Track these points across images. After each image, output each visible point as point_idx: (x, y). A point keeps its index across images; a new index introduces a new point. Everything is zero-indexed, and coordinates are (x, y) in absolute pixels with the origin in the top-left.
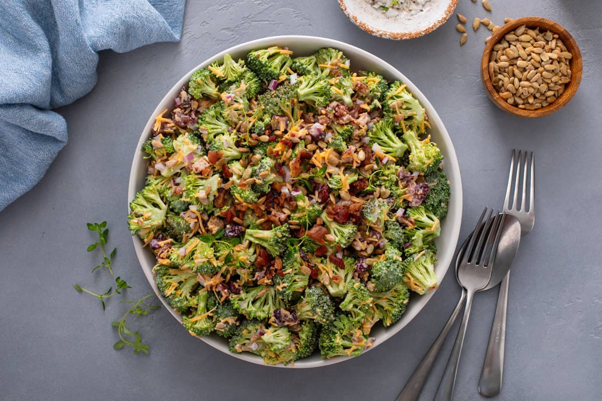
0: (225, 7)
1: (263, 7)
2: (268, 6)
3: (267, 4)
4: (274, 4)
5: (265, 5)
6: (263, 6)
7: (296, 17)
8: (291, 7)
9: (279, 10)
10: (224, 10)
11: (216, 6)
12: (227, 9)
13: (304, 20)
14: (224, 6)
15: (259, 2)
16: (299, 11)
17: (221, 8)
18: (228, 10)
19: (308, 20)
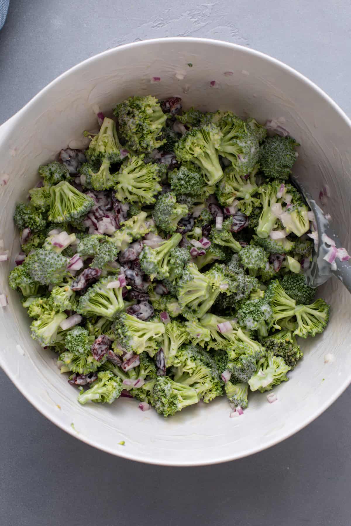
0: (160, 24)
1: (199, 25)
2: (204, 24)
3: (204, 22)
4: (211, 22)
5: (202, 23)
6: (199, 23)
7: (233, 36)
8: (228, 25)
9: (216, 28)
10: (159, 27)
11: (151, 23)
12: (161, 27)
13: (242, 39)
14: (159, 22)
15: (196, 20)
16: (237, 30)
17: (155, 24)
18: (163, 27)
19: (246, 39)
